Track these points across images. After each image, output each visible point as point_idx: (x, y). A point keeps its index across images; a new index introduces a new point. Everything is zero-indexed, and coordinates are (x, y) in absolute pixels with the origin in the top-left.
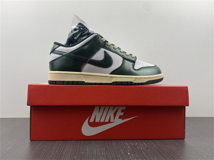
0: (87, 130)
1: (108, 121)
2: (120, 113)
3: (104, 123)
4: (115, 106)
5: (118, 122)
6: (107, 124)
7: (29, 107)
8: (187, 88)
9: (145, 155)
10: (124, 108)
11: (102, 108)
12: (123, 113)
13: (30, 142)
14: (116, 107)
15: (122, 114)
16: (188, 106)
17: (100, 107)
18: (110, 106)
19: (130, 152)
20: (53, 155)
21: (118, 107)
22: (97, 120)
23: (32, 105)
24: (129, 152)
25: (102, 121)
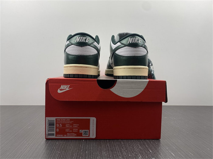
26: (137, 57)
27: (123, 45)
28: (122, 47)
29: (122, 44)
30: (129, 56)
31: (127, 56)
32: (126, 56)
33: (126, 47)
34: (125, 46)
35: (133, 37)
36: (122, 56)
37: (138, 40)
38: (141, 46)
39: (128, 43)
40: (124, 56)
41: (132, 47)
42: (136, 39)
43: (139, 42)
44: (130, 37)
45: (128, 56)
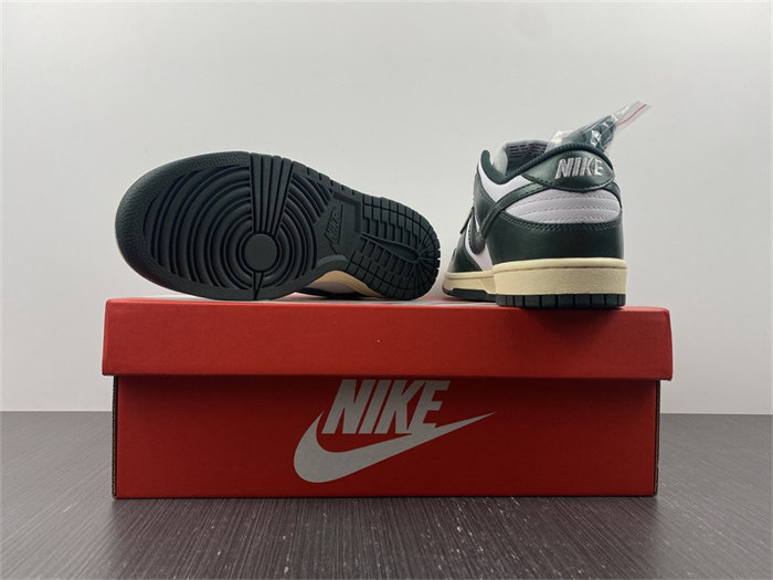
0: (313, 462)
1: (386, 432)
2: (428, 404)
3: (373, 439)
4: (410, 380)
5: (421, 433)
6: (383, 443)
7: (111, 379)
8: (666, 314)
9: (511, 533)
10: (444, 386)
11: (367, 385)
12: (440, 403)
13: (114, 504)
14: (415, 382)
15: (437, 406)
16: (669, 378)
17: (359, 380)
18: (393, 378)
19: (462, 525)
20: (212, 531)
21: (422, 382)
22: (349, 429)
23: (117, 373)
24: (458, 525)
25: (366, 429)
26: (591, 225)
27: (536, 186)
28: (534, 193)
29: (534, 181)
30: (561, 225)
31: (556, 225)
32: (552, 222)
33: (551, 191)
34: (546, 186)
35: (575, 156)
36: (536, 224)
37: (592, 168)
38: (603, 188)
39: (557, 177)
40: (541, 225)
41: (570, 191)
42: (585, 164)
43: (597, 173)
44: (561, 155)
45: (558, 222)
